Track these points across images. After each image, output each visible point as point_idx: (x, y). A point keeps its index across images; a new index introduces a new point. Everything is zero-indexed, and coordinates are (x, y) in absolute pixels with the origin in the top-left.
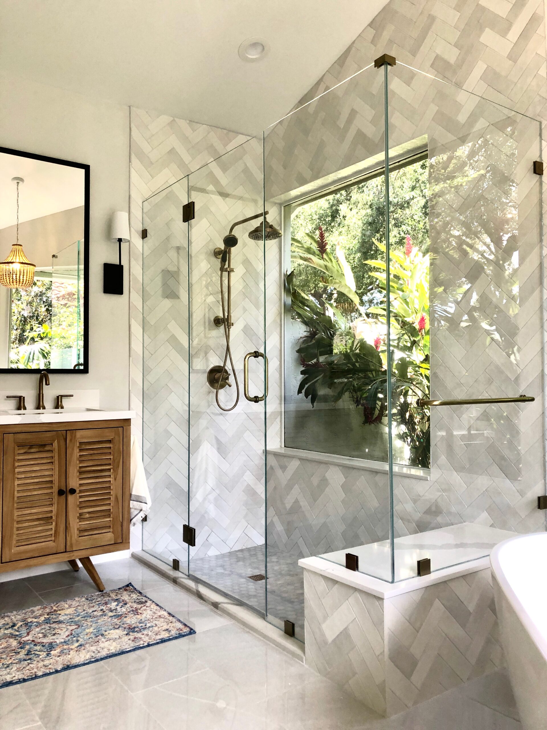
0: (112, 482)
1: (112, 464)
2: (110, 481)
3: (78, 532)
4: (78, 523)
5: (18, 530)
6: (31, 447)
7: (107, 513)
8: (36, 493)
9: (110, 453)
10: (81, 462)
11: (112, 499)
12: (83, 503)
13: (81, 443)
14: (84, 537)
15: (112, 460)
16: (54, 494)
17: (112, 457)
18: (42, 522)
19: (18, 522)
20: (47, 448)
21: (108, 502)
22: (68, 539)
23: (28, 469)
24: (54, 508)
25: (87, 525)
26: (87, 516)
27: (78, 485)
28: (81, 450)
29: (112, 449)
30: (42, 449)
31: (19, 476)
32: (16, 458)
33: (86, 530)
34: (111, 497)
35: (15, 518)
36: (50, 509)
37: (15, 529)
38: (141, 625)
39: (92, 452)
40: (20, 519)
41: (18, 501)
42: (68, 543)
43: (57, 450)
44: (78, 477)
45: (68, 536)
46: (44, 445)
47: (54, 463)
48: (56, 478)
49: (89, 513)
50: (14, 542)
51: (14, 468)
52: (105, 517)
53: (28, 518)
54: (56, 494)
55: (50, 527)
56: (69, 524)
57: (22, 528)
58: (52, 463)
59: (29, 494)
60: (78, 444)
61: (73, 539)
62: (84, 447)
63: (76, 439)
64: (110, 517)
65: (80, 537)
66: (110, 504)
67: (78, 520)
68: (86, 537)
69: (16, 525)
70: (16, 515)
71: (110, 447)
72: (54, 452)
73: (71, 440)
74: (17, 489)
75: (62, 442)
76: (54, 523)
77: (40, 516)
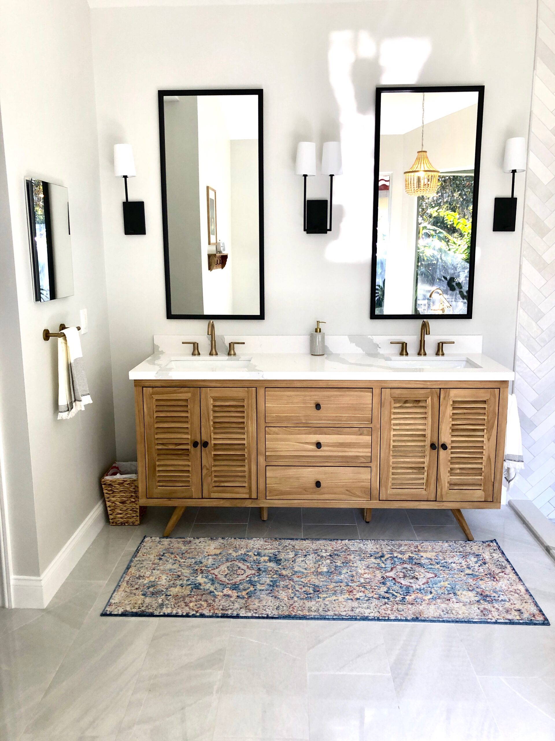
0: (485, 442)
1: (486, 425)
2: (483, 441)
3: (448, 485)
4: (448, 476)
5: (394, 475)
6: (406, 402)
7: (478, 472)
8: (409, 444)
9: (485, 413)
10: (453, 419)
11: (484, 459)
12: (454, 458)
13: (454, 402)
14: (454, 491)
15: (486, 420)
16: (426, 447)
17: (486, 418)
18: (414, 471)
19: (393, 468)
20: (421, 404)
21: (480, 461)
22: (439, 490)
23: (402, 422)
24: (426, 460)
25: (457, 480)
26: (458, 471)
27: (450, 442)
28: (454, 408)
29: (487, 409)
30: (416, 405)
31: (395, 427)
32: (392, 410)
33: (455, 484)
34: (484, 457)
35: (391, 463)
36: (422, 460)
37: (391, 474)
38: (495, 594)
39: (465, 411)
40: (394, 465)
41: (394, 449)
42: (439, 493)
43: (430, 407)
44: (450, 434)
45: (439, 488)
46: (419, 401)
47: (427, 418)
48: (428, 433)
49: (460, 469)
50: (390, 484)
51: (391, 420)
52: (476, 475)
53: (403, 465)
54: (428, 448)
55: (421, 476)
56: (440, 476)
57: (397, 474)
58: (426, 418)
59: (403, 444)
60: (451, 403)
61: (443, 490)
62: (457, 405)
63: (450, 397)
64: (481, 476)
65: (450, 489)
66: (482, 463)
67: (449, 474)
68: (456, 491)
69: (392, 471)
70: (391, 461)
71: (485, 408)
72: (427, 407)
73: (444, 398)
74: (393, 438)
75: (436, 400)
76: (426, 474)
77: (413, 465)
